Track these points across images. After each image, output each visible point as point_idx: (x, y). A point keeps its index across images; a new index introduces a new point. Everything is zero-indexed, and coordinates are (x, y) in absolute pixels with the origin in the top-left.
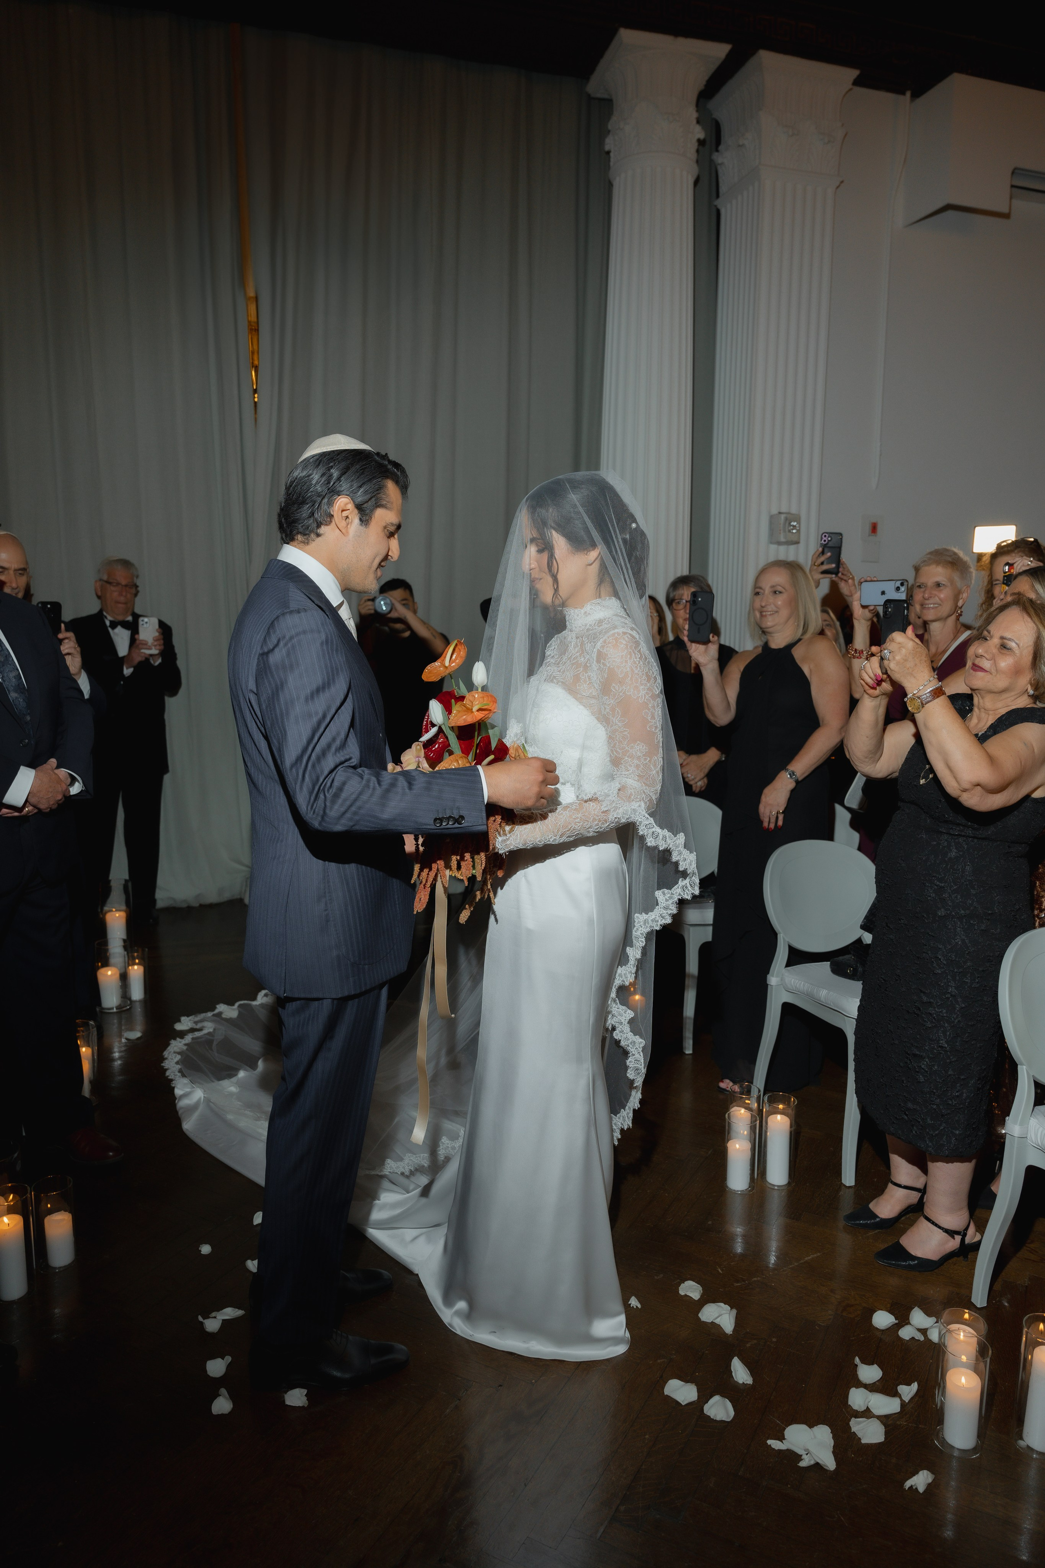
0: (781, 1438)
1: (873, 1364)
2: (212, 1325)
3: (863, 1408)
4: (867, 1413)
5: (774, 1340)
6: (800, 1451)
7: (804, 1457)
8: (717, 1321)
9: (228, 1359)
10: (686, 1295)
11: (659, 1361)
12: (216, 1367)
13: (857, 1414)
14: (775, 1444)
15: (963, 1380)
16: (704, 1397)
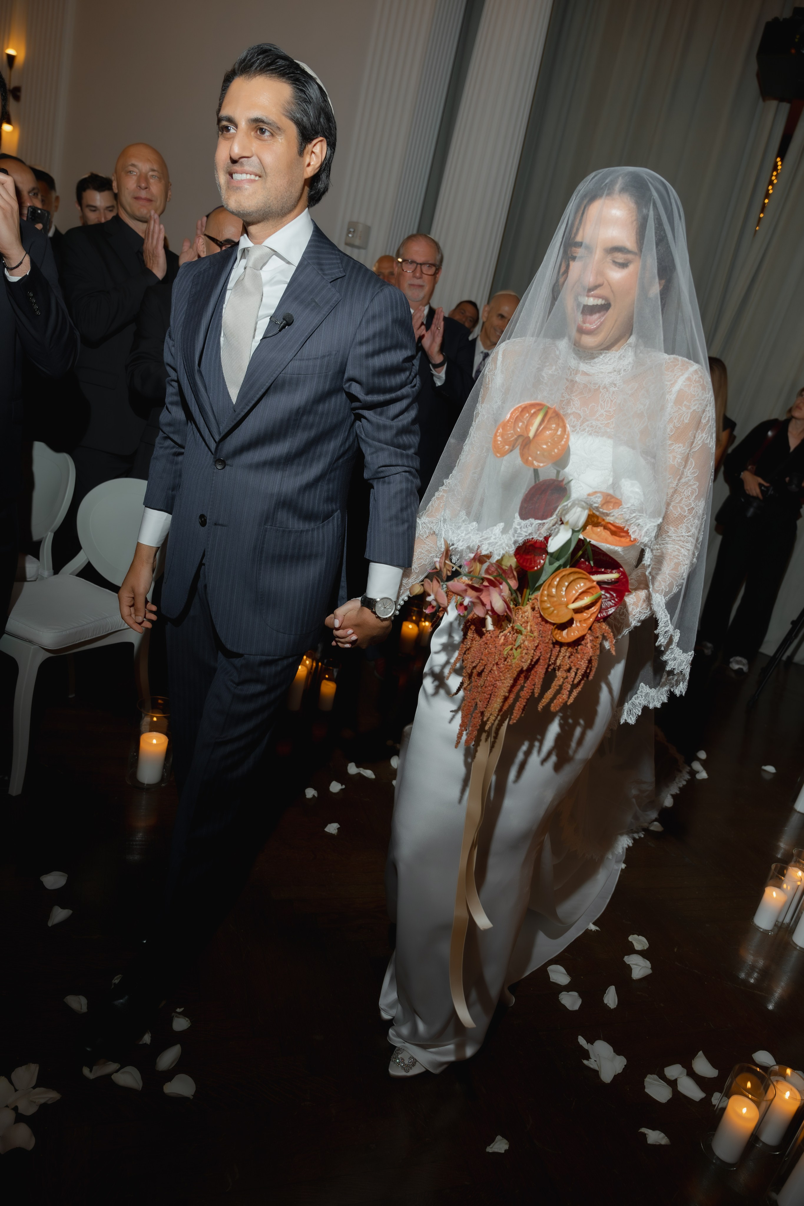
0: (591, 1041)
1: (716, 1069)
2: (352, 769)
3: (673, 1079)
4: (673, 1084)
5: (662, 1005)
6: (592, 1055)
7: (592, 1060)
8: (633, 966)
9: (344, 787)
10: (631, 942)
11: (566, 954)
12: (335, 787)
13: (663, 1077)
14: (582, 1041)
15: (744, 1110)
16: (568, 988)
